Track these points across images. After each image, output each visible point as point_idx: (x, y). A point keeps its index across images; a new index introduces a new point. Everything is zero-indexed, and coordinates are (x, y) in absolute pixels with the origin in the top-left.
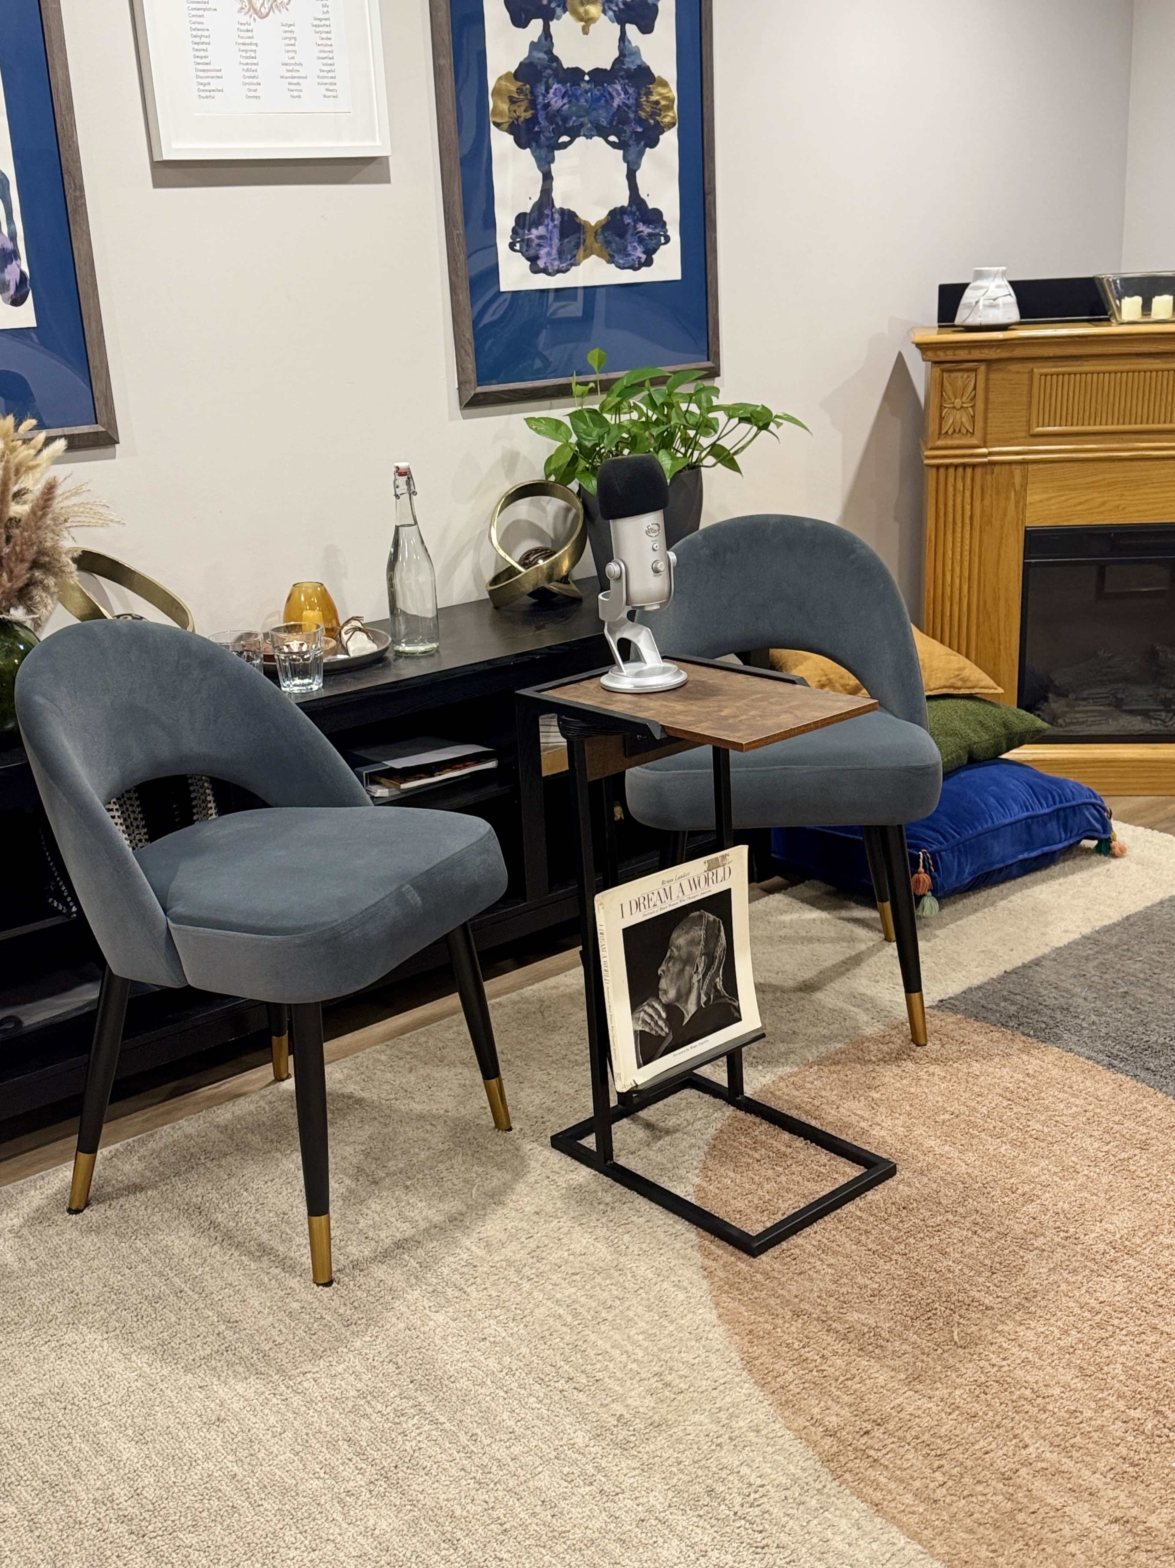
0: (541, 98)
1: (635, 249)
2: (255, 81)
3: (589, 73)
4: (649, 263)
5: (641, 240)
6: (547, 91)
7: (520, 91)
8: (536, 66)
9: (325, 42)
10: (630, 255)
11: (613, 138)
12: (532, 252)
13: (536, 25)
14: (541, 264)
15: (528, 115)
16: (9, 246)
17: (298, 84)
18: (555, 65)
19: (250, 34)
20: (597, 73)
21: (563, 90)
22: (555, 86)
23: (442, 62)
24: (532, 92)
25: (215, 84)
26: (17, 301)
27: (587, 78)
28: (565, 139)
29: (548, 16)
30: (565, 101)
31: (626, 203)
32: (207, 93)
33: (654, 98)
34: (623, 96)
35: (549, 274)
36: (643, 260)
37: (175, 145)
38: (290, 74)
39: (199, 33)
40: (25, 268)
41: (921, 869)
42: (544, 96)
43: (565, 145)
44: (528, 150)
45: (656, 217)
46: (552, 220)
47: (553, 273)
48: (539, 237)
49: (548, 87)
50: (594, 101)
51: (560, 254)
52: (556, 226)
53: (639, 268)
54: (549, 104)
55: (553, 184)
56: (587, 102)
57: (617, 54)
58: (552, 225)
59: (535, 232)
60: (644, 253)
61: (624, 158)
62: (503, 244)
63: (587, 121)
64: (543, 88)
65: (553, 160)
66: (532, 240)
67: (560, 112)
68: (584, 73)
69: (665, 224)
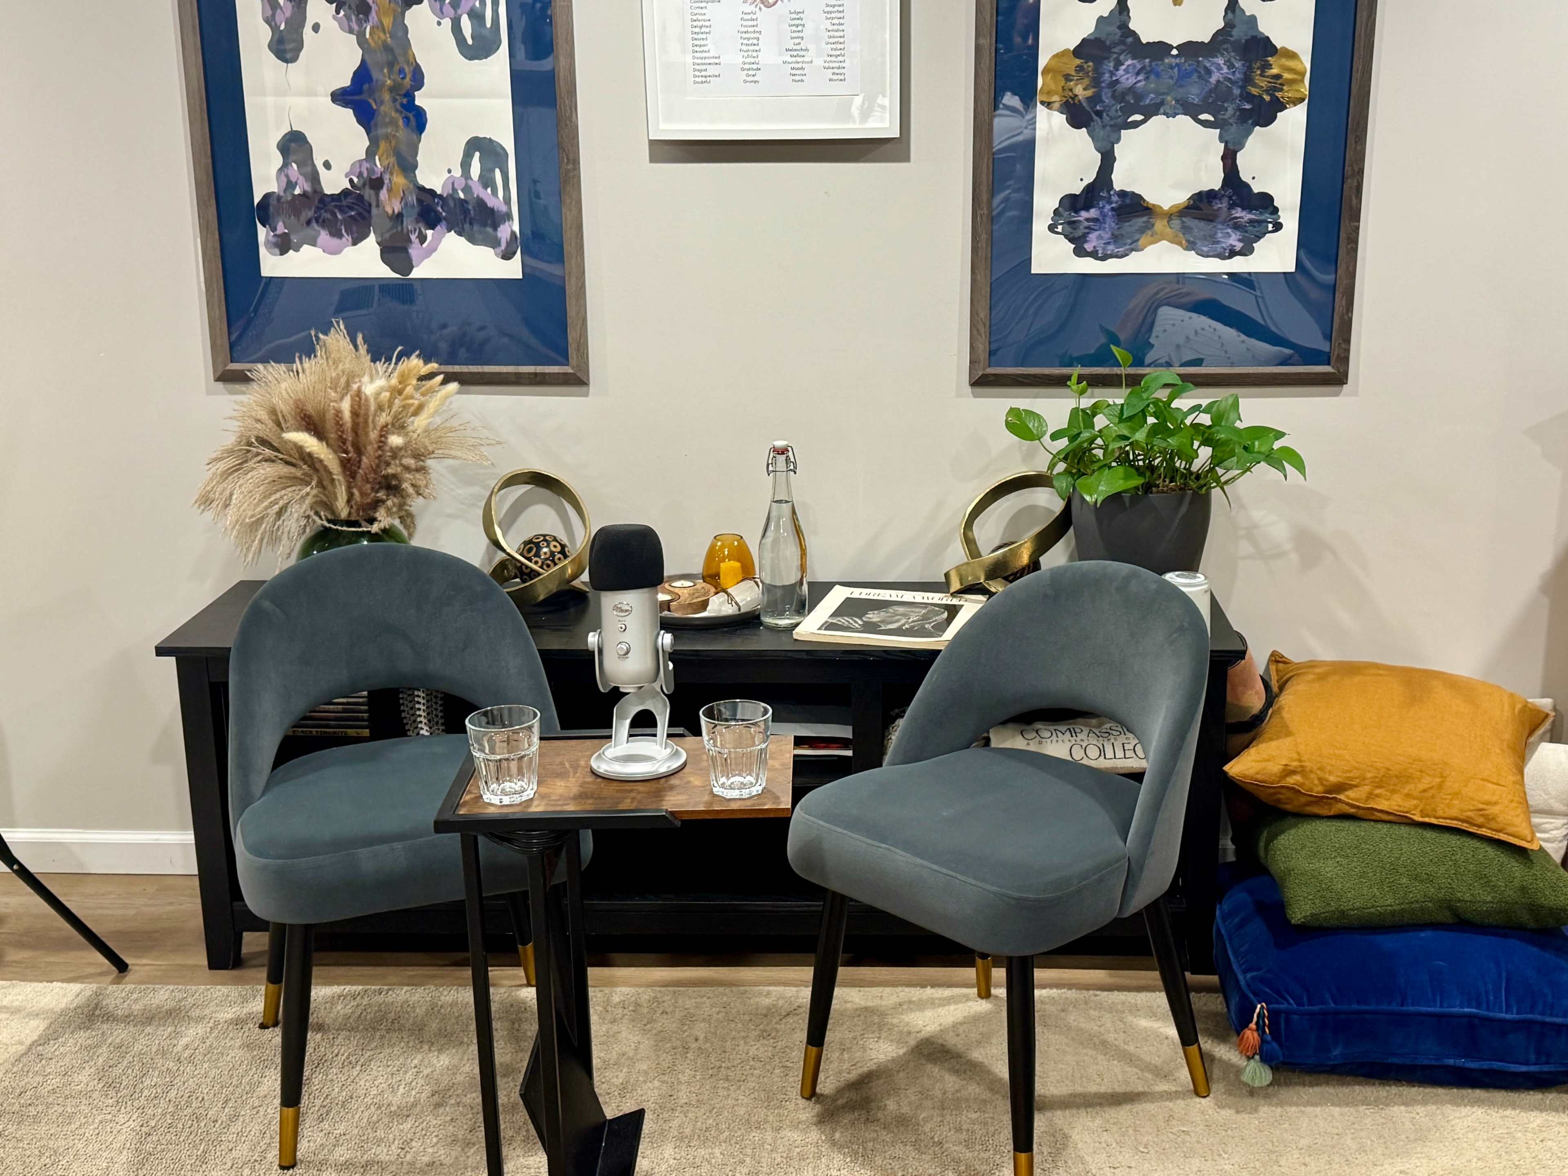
0: (1107, 75)
1: (1228, 236)
2: (755, 66)
3: (1178, 47)
4: (1247, 251)
5: (1237, 227)
6: (1117, 69)
7: (1080, 69)
8: (1104, 42)
9: (836, 27)
10: (1218, 242)
11: (1204, 117)
12: (1078, 233)
14: (1089, 247)
15: (1089, 93)
16: (504, 208)
17: (802, 68)
18: (1130, 40)
19: (754, 23)
20: (1190, 49)
21: (1139, 66)
22: (1129, 62)
23: (982, 41)
24: (1095, 70)
25: (712, 70)
26: (507, 256)
27: (1175, 52)
28: (1138, 117)
30: (1140, 78)
31: (1216, 186)
32: (703, 79)
33: (1275, 71)
34: (1225, 70)
35: (1097, 258)
36: (1237, 249)
37: (662, 126)
38: (794, 59)
39: (700, 24)
40: (516, 228)
42: (1112, 74)
43: (1136, 125)
44: (1084, 130)
45: (1266, 202)
46: (1110, 202)
47: (1104, 258)
48: (1087, 220)
49: (1118, 64)
50: (1184, 76)
51: (1116, 239)
52: (1113, 209)
53: (1230, 257)
54: (1117, 82)
55: (1116, 164)
56: (1171, 77)
57: (1221, 25)
58: (1108, 207)
59: (1084, 214)
60: (1240, 240)
61: (1221, 138)
62: (1040, 225)
63: (1169, 98)
64: (1112, 64)
65: (1118, 140)
66: (1080, 221)
67: (1131, 89)
68: (1171, 47)
69: (1276, 210)
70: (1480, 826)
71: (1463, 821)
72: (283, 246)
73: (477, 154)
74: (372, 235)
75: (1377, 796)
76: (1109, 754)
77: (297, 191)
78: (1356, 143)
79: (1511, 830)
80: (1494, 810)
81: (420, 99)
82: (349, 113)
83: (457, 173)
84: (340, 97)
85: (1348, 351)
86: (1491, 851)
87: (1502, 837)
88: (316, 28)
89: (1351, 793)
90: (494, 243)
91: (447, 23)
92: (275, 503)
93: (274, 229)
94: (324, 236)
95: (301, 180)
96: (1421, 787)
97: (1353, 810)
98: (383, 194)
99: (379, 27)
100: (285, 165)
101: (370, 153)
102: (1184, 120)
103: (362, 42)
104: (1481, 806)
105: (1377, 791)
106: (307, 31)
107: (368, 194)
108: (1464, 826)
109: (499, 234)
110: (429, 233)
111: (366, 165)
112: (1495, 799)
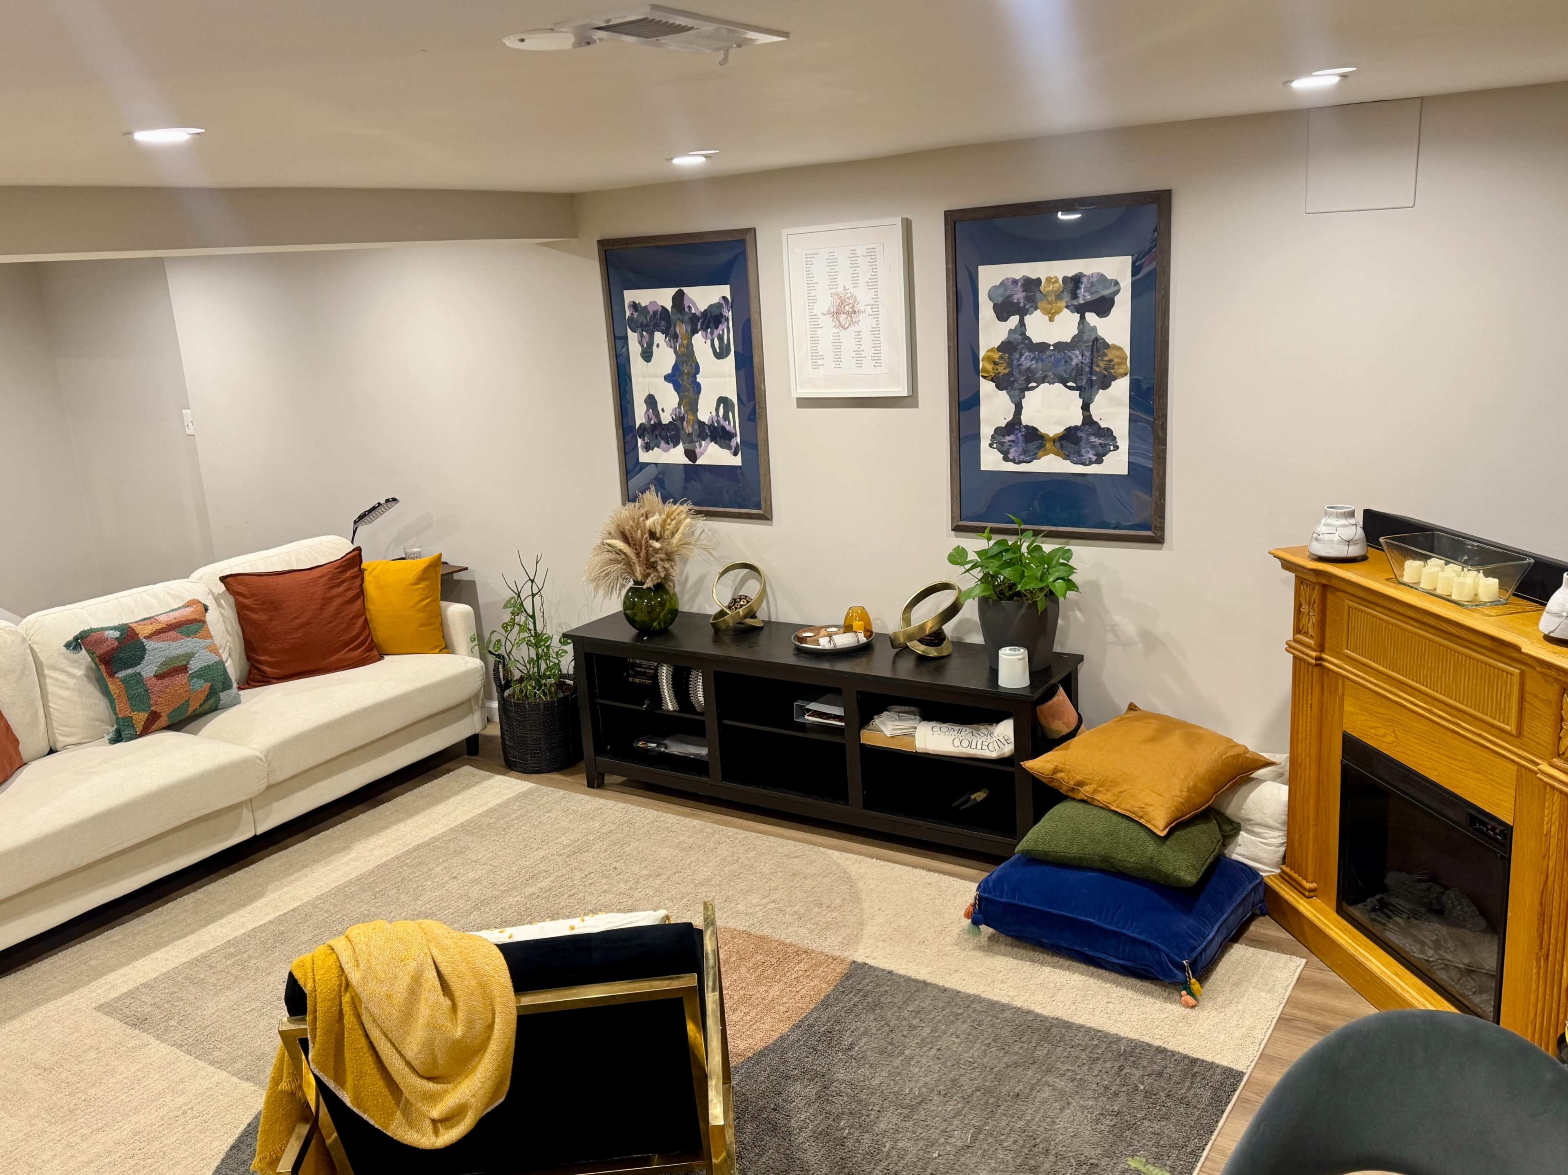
0: (1016, 361)
1: (1088, 452)
2: (839, 360)
3: (1053, 345)
4: (1099, 461)
5: (1093, 447)
6: (1020, 357)
7: (1001, 357)
8: (1013, 343)
9: (876, 339)
10: (1082, 456)
11: (1070, 384)
12: (1005, 448)
13: (1014, 320)
14: (1011, 456)
15: (1007, 371)
16: (733, 431)
17: (861, 360)
18: (1027, 341)
19: (839, 338)
20: (1059, 346)
21: (1032, 356)
22: (1027, 354)
23: (951, 344)
24: (1009, 358)
25: (820, 362)
26: (735, 454)
27: (1052, 348)
28: (1034, 384)
29: (1022, 312)
30: (1033, 362)
31: (1079, 423)
32: (816, 367)
33: (1109, 358)
34: (1080, 357)
35: (1015, 463)
36: (1094, 460)
37: (802, 391)
38: (857, 356)
39: (814, 339)
40: (739, 441)
42: (1018, 360)
43: (1033, 388)
44: (1005, 391)
45: (1108, 434)
46: (1020, 431)
47: (1019, 463)
48: (1009, 441)
49: (1021, 355)
50: (1056, 363)
51: (1025, 452)
52: (1022, 435)
53: (1090, 464)
54: (1021, 365)
55: (1023, 411)
56: (1050, 362)
57: (1077, 332)
58: (1020, 434)
59: (1008, 438)
60: (1095, 455)
61: (1080, 396)
62: (985, 443)
63: (1050, 373)
64: (1018, 355)
65: (1024, 397)
66: (1005, 442)
67: (1029, 369)
68: (1050, 345)
69: (1115, 438)
70: (1141, 817)
71: (1133, 813)
72: (648, 448)
73: (722, 405)
74: (681, 443)
75: (1099, 791)
76: (973, 746)
77: (652, 422)
78: (1159, 399)
79: (1153, 822)
80: (1149, 809)
81: (699, 379)
82: (671, 385)
83: (714, 414)
84: (668, 378)
85: (1164, 523)
86: (1143, 834)
87: (1149, 825)
88: (658, 346)
89: (1086, 788)
90: (729, 447)
91: (709, 342)
92: (604, 571)
93: (644, 440)
94: (663, 444)
95: (654, 417)
96: (1121, 790)
97: (1086, 798)
98: (685, 424)
99: (681, 346)
100: (648, 410)
101: (680, 404)
102: (1059, 386)
103: (676, 352)
104: (1144, 806)
105: (1100, 789)
106: (655, 347)
107: (678, 423)
108: (1133, 816)
109: (732, 444)
110: (703, 442)
111: (678, 410)
112: (1152, 803)
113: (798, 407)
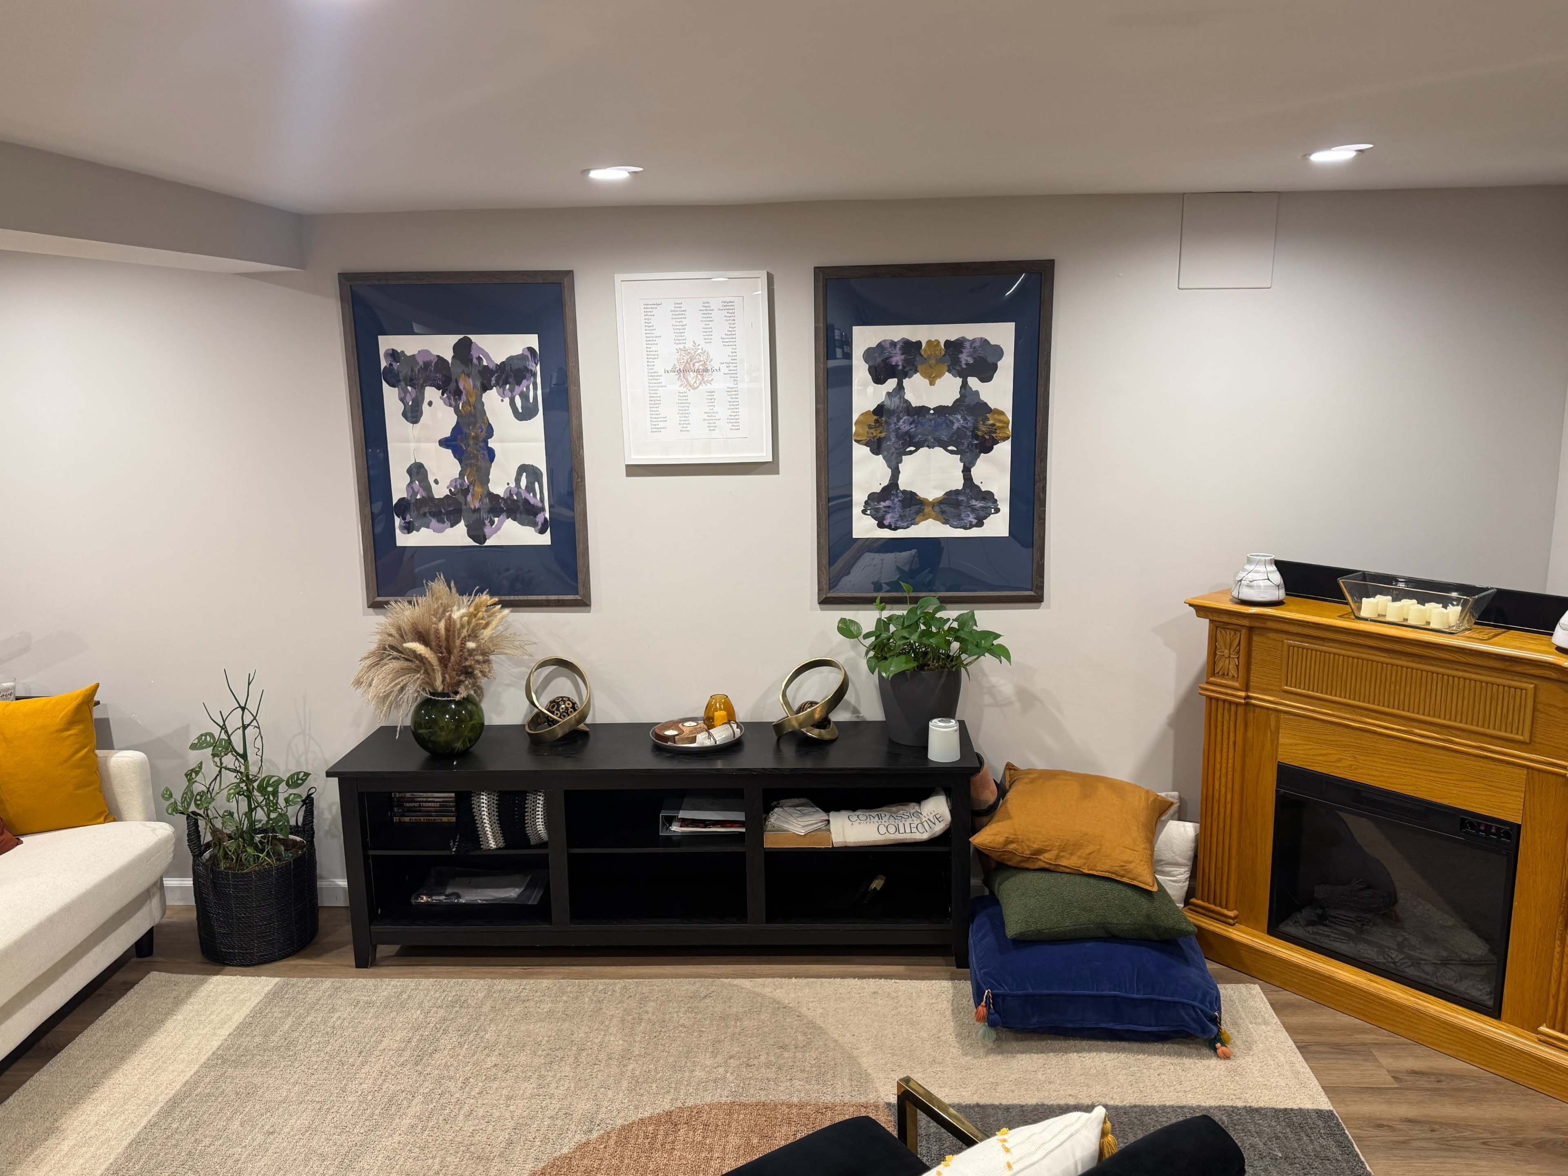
0: (893, 425)
1: (969, 516)
2: (687, 422)
3: (933, 409)
4: (980, 524)
5: (973, 510)
6: (898, 421)
7: (876, 421)
8: (890, 406)
9: (733, 400)
10: (962, 519)
11: (951, 448)
12: (880, 515)
13: (892, 383)
14: (886, 522)
15: (882, 435)
16: (540, 505)
17: (714, 423)
18: (905, 405)
19: (686, 398)
20: (941, 410)
21: (911, 420)
22: (906, 417)
23: (819, 406)
24: (886, 422)
25: (661, 425)
26: (542, 531)
27: (932, 412)
28: (912, 449)
29: (902, 376)
30: (912, 426)
31: (960, 487)
32: (656, 429)
33: (991, 422)
34: (962, 422)
35: (892, 529)
36: (974, 523)
37: (633, 457)
38: (709, 418)
39: (654, 399)
40: (547, 516)
41: (983, 1003)
42: (896, 424)
43: (911, 453)
44: (881, 456)
45: (988, 496)
46: (897, 497)
47: (895, 529)
48: (885, 507)
49: (899, 419)
50: (937, 426)
51: (902, 517)
52: (899, 501)
53: (970, 528)
54: (899, 428)
55: (900, 476)
56: (931, 426)
57: (959, 396)
58: (896, 500)
59: (883, 504)
60: (975, 518)
61: (961, 460)
62: (857, 510)
63: (930, 437)
64: (895, 419)
65: (901, 461)
66: (880, 508)
67: (907, 433)
68: (930, 409)
69: (996, 501)
70: (1123, 876)
71: (1112, 873)
72: (409, 528)
73: (524, 474)
74: (462, 521)
75: (1062, 857)
76: (902, 831)
77: (419, 497)
78: (1041, 462)
79: (1141, 879)
80: (1131, 866)
81: (491, 443)
82: (449, 452)
83: (513, 485)
84: (444, 443)
85: (1043, 582)
86: (1129, 892)
87: (1135, 883)
88: (430, 404)
89: (1046, 855)
90: (534, 524)
91: (507, 400)
92: (397, 683)
93: (404, 519)
94: (434, 522)
95: (421, 490)
96: (1088, 851)
97: (1048, 866)
98: (469, 497)
99: (467, 403)
100: (411, 482)
101: (461, 474)
102: (939, 450)
103: (457, 411)
104: (1123, 864)
105: (1062, 854)
106: (425, 406)
107: (460, 498)
108: (1113, 876)
109: (537, 520)
110: (496, 519)
111: (459, 481)
112: (1131, 859)
113: (628, 475)
